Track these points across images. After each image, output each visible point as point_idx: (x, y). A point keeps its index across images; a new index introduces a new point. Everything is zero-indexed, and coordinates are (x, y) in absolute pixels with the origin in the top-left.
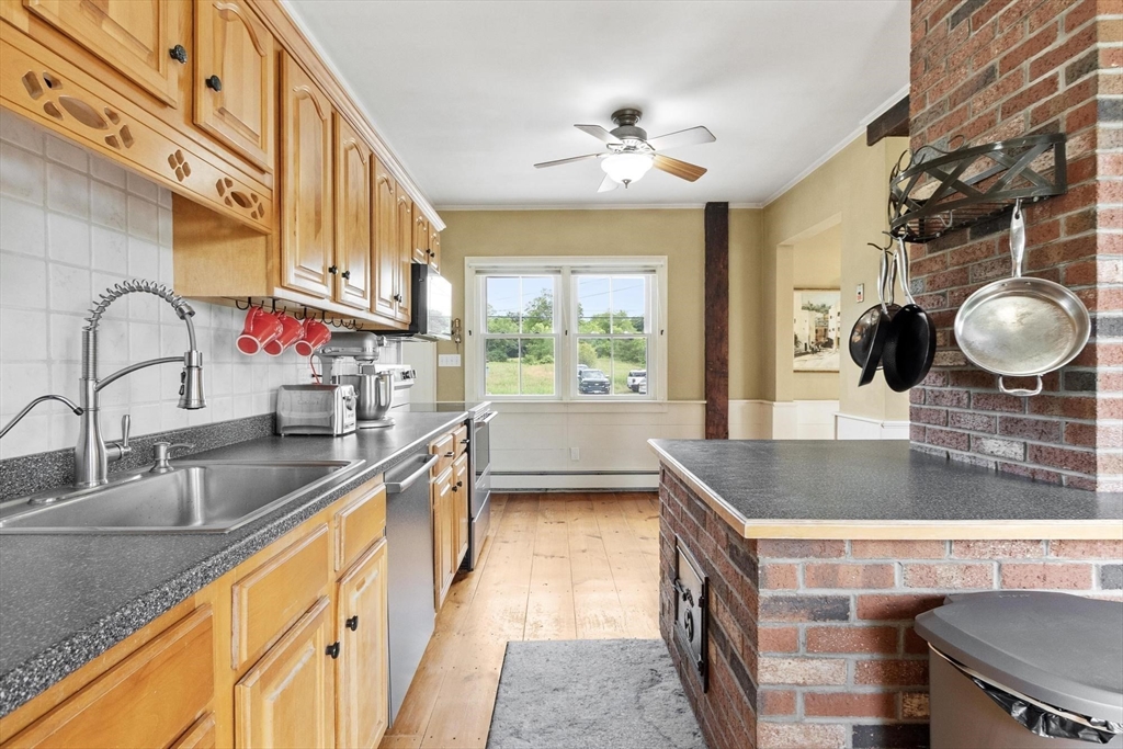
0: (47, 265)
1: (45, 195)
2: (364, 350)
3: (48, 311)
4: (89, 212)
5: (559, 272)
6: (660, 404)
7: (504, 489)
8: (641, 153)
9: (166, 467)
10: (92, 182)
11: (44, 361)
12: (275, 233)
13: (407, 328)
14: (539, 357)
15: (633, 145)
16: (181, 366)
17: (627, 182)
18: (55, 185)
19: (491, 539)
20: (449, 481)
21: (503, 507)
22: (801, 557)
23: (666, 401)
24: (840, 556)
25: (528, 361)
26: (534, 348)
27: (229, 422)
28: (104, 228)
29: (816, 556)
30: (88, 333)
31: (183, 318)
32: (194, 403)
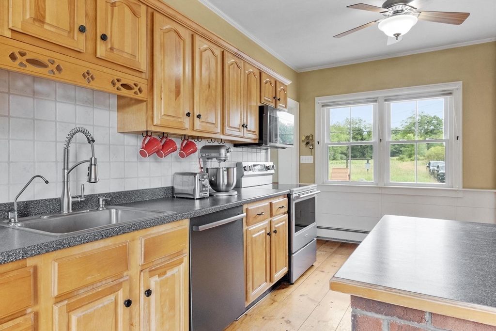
0: (56, 123)
1: (55, 96)
2: (220, 155)
3: (56, 142)
4: (76, 100)
5: (376, 101)
6: (455, 191)
7: (339, 239)
8: (406, 13)
9: (103, 208)
10: (77, 87)
11: (54, 162)
12: (149, 100)
13: (257, 142)
14: (410, 156)
15: (400, 9)
16: (88, 164)
17: (397, 35)
18: (60, 91)
19: (314, 268)
20: (265, 229)
21: (333, 250)
22: (386, 315)
23: (461, 189)
24: (421, 322)
25: (402, 159)
26: (406, 151)
27: (147, 189)
28: (82, 106)
29: (399, 318)
30: (65, 150)
31: (89, 143)
32: (93, 180)
